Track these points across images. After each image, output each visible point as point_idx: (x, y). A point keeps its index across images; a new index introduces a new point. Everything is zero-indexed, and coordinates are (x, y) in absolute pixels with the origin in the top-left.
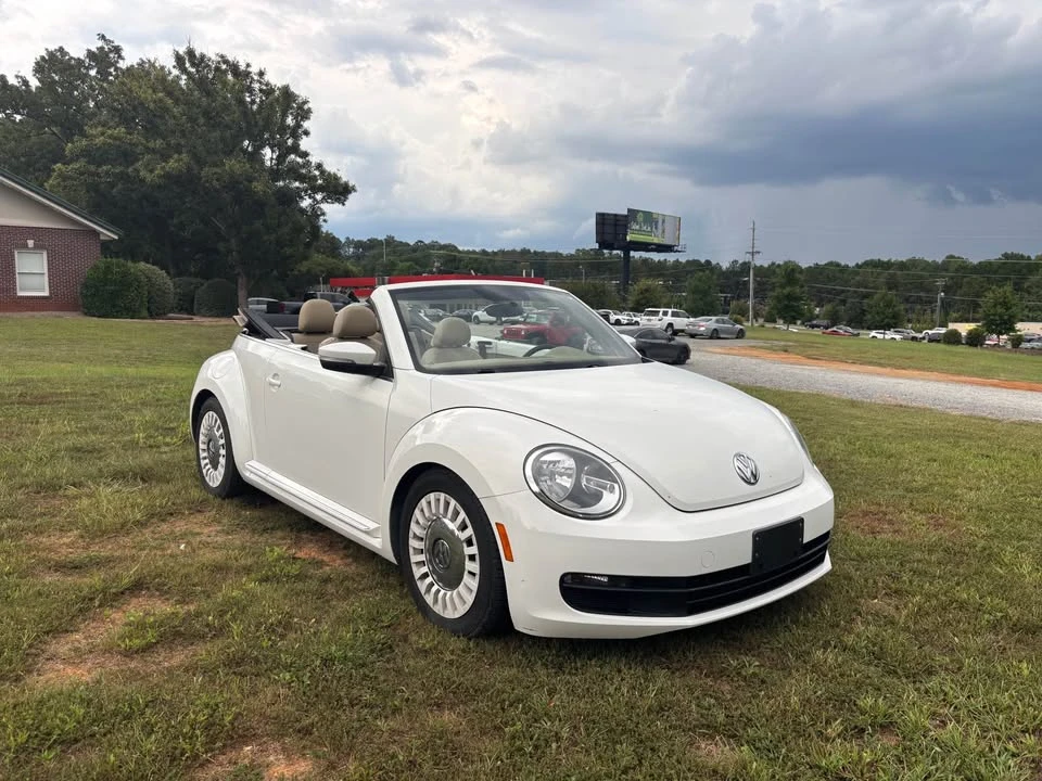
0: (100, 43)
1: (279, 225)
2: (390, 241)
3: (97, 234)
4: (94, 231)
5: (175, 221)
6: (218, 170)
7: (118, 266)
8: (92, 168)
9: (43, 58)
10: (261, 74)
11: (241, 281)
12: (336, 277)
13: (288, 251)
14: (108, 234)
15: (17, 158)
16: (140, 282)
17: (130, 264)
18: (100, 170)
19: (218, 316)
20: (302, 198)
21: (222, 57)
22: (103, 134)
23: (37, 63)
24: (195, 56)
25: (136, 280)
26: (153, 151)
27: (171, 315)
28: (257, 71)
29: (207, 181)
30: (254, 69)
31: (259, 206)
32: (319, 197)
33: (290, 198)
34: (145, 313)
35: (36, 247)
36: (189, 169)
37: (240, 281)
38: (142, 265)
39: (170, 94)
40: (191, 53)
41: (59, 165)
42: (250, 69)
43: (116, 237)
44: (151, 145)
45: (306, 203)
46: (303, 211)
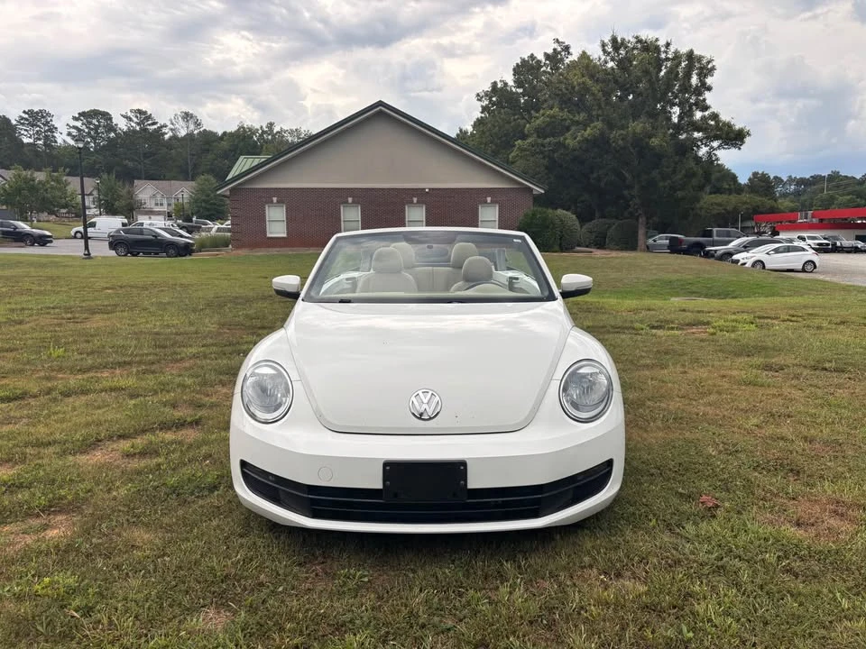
0: (556, 46)
1: (674, 172)
2: (834, 177)
3: (531, 190)
4: (530, 188)
5: (595, 175)
6: (624, 132)
7: (540, 213)
8: (540, 141)
9: (517, 64)
10: (668, 45)
11: (642, 220)
12: (762, 213)
13: (680, 194)
14: (538, 190)
15: (500, 138)
16: (554, 225)
17: (550, 211)
18: (545, 141)
19: (622, 250)
20: (698, 147)
21: (637, 37)
22: (543, 115)
23: (514, 69)
24: (617, 42)
25: (552, 223)
26: (578, 123)
27: (579, 248)
28: (664, 43)
29: (614, 142)
30: (661, 43)
31: (658, 157)
32: (715, 144)
33: (687, 149)
34: (557, 248)
35: (492, 202)
36: (602, 134)
37: (640, 220)
38: (560, 212)
39: (592, 77)
40: (614, 40)
41: (519, 141)
42: (659, 43)
43: (543, 192)
44: (577, 118)
45: (703, 151)
46: (698, 159)
